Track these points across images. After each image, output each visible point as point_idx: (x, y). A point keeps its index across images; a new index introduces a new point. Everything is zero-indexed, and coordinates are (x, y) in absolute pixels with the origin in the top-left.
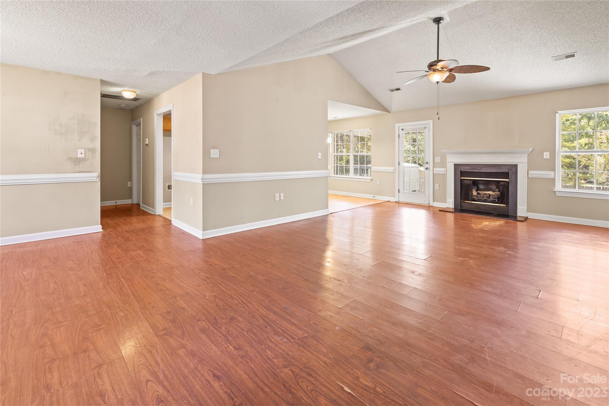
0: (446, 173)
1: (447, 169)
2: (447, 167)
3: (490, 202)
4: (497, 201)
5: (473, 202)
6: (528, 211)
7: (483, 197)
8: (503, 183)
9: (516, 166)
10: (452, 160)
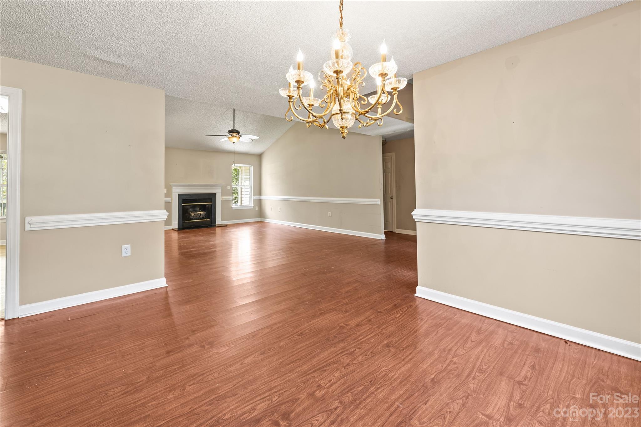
0: (171, 202)
1: (172, 199)
2: (173, 197)
3: (200, 219)
4: (205, 217)
5: (191, 221)
6: (222, 220)
7: (197, 217)
8: (208, 205)
9: (215, 194)
10: (177, 191)
